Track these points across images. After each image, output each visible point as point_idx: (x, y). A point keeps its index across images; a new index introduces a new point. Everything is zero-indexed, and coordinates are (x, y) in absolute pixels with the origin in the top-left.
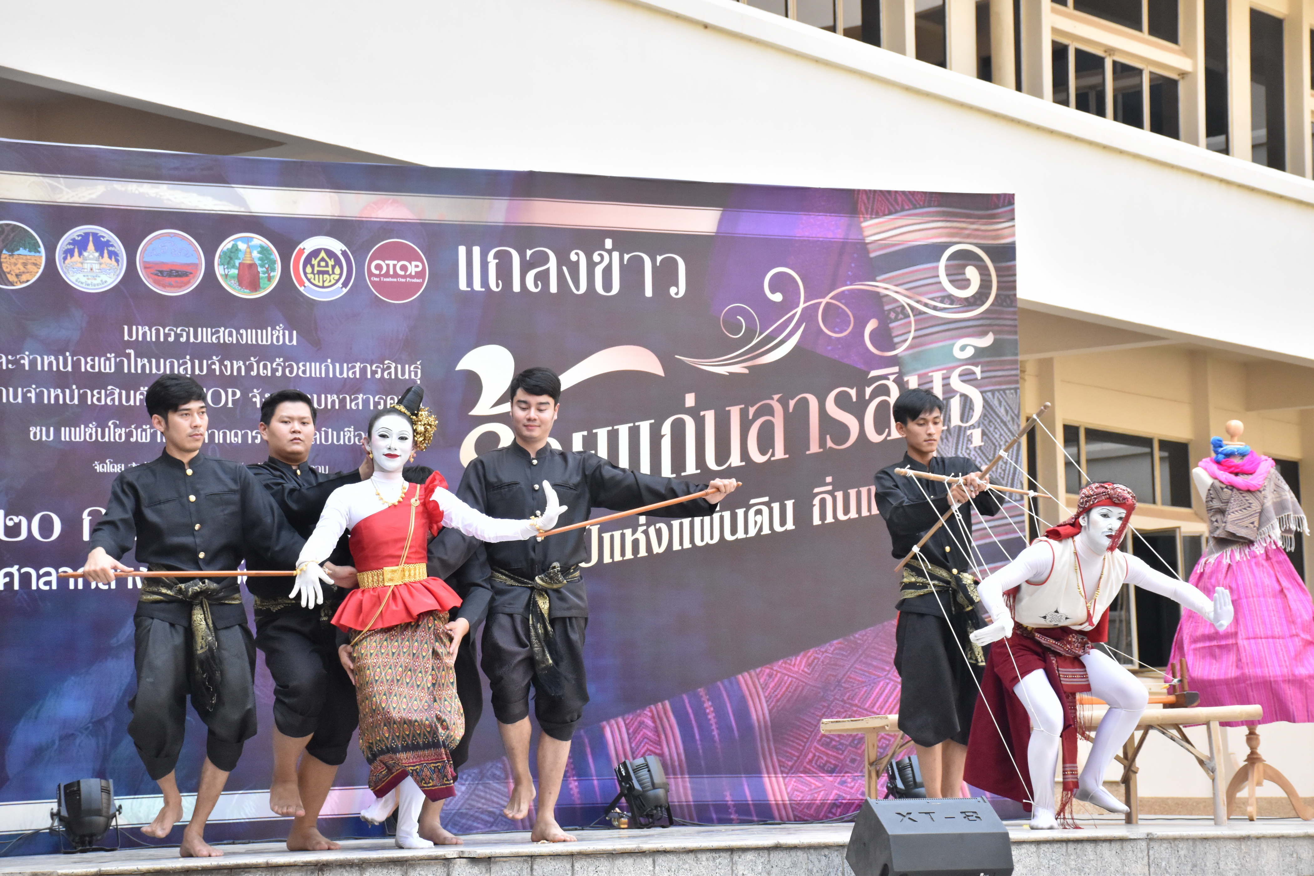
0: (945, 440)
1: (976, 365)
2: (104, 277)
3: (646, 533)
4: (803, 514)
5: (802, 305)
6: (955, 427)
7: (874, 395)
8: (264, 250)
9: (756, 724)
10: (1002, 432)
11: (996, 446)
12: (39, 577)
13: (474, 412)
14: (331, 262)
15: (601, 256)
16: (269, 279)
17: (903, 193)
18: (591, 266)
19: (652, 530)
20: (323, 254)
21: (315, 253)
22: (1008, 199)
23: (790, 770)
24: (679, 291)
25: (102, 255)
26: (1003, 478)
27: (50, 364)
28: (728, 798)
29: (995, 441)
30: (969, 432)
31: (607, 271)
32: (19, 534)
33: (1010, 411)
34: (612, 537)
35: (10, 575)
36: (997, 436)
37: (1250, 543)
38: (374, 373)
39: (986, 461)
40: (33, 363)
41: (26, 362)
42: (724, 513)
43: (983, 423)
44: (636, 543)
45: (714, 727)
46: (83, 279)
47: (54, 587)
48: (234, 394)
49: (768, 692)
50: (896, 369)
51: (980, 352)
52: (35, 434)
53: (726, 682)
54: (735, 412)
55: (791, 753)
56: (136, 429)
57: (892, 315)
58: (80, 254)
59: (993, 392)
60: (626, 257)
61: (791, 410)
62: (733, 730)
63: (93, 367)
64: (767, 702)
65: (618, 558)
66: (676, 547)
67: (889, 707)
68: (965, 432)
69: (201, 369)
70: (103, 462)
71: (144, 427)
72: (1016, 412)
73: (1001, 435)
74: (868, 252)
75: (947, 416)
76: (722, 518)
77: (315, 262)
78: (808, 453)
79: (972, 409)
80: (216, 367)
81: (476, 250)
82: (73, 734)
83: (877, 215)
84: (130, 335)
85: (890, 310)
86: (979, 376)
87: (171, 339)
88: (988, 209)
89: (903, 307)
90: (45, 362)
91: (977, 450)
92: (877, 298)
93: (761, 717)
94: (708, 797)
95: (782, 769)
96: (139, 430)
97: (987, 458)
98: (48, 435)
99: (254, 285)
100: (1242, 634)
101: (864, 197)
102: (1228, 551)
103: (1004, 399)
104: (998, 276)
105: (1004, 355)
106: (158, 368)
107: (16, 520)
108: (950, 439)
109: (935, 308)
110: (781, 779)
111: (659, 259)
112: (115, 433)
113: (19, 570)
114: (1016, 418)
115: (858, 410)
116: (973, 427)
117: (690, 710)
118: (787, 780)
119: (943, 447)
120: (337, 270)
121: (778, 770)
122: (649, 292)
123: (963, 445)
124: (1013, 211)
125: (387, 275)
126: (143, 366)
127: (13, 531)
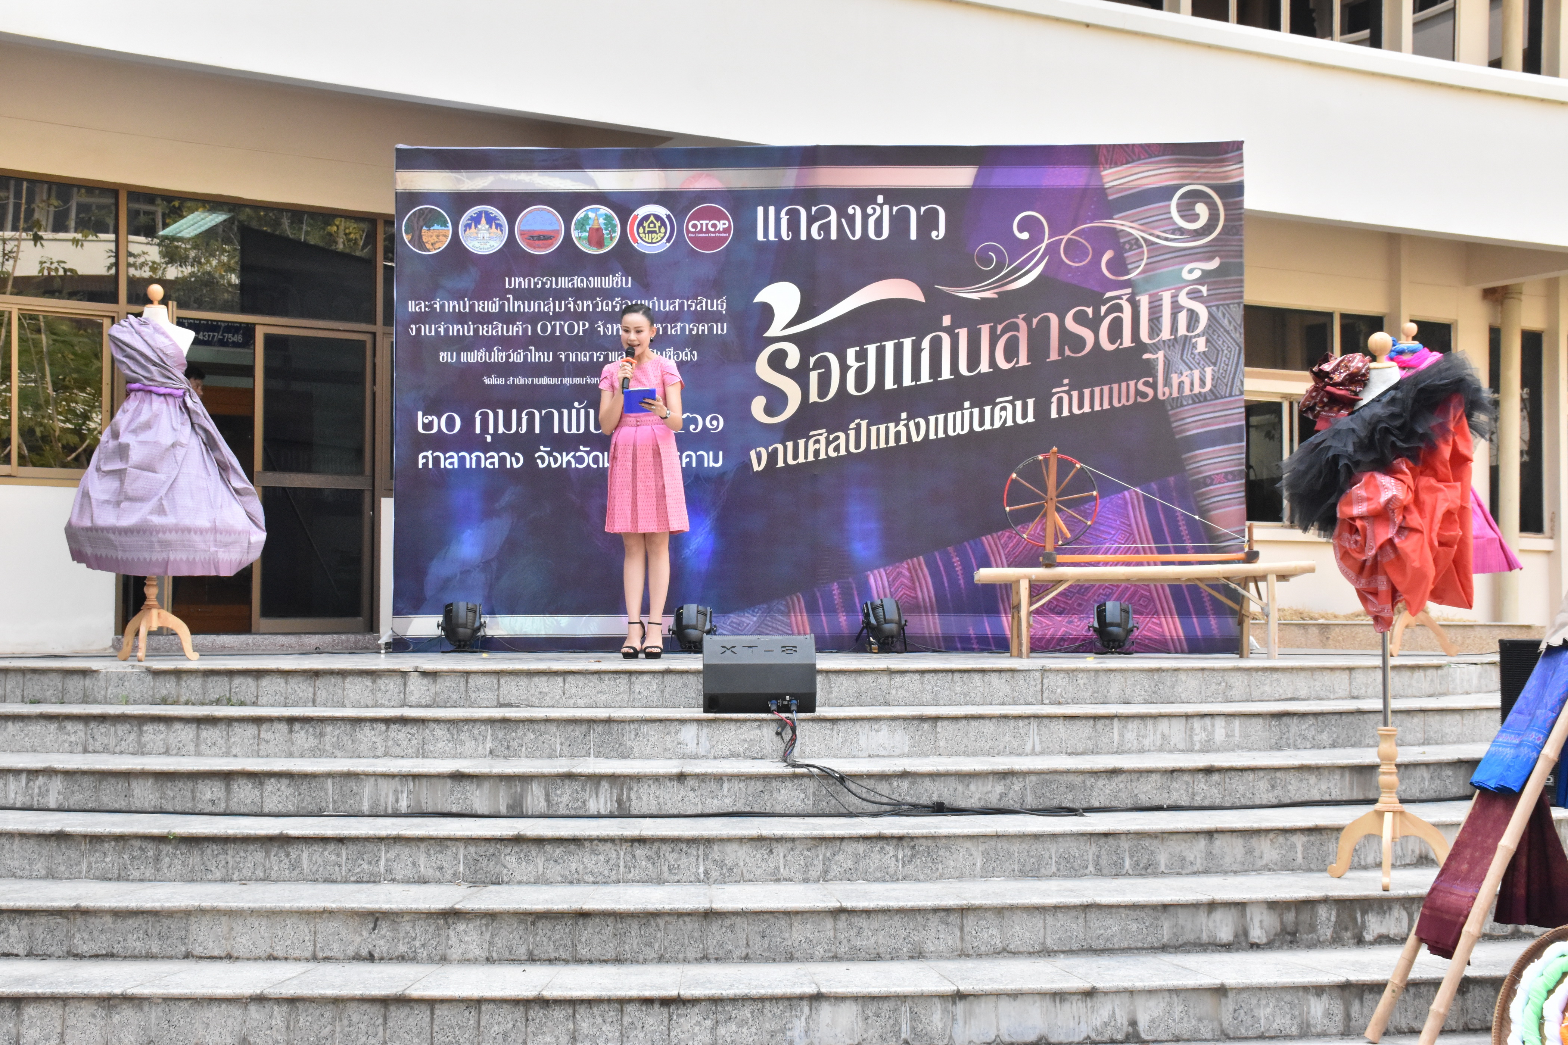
0: (1172, 348)
1: (1203, 285)
2: (492, 243)
3: (907, 426)
4: (1042, 410)
5: (1046, 242)
6: (1181, 336)
7: (1108, 313)
8: (608, 218)
10: (1225, 339)
11: (1218, 351)
12: (446, 459)
13: (768, 334)
14: (658, 224)
15: (874, 209)
16: (612, 239)
17: (1141, 145)
18: (865, 217)
19: (912, 424)
20: (652, 218)
21: (646, 218)
22: (1238, 146)
24: (939, 234)
25: (491, 227)
27: (454, 307)
28: (971, 632)
29: (1217, 347)
31: (879, 222)
32: (432, 429)
34: (878, 430)
35: (426, 457)
38: (689, 306)
39: (1209, 363)
40: (442, 307)
41: (437, 306)
42: (973, 410)
43: (1207, 332)
44: (898, 434)
45: (960, 577)
46: (477, 245)
47: (456, 466)
48: (584, 325)
49: (1007, 550)
50: (1129, 290)
51: (1206, 274)
52: (443, 357)
53: (972, 542)
54: (985, 330)
56: (513, 353)
57: (1127, 247)
58: (476, 227)
59: (1218, 307)
60: (895, 209)
61: (1034, 326)
63: (483, 308)
64: (1006, 558)
65: (882, 445)
66: (932, 436)
68: (1191, 340)
69: (560, 308)
70: (489, 376)
71: (519, 351)
72: (1239, 323)
73: (1224, 342)
74: (1106, 195)
75: (1175, 328)
76: (971, 414)
77: (646, 224)
78: (1048, 360)
79: (1197, 321)
80: (571, 306)
81: (772, 209)
82: (469, 570)
83: (1116, 165)
84: (510, 284)
85: (1125, 243)
86: (1205, 293)
87: (539, 286)
88: (1218, 154)
89: (1137, 239)
90: (451, 306)
91: (1201, 355)
92: (1114, 233)
94: (954, 631)
96: (515, 354)
97: (1210, 361)
98: (452, 358)
99: (600, 244)
101: (1105, 151)
103: (1227, 312)
104: (1225, 210)
105: (1229, 275)
106: (529, 308)
107: (430, 418)
109: (1166, 239)
111: (923, 209)
112: (498, 356)
113: (432, 454)
114: (1238, 327)
115: (1094, 325)
116: (1198, 336)
117: (940, 564)
119: (1170, 353)
120: (663, 230)
122: (913, 236)
123: (1188, 351)
124: (1241, 155)
125: (701, 231)
126: (519, 307)
127: (428, 426)
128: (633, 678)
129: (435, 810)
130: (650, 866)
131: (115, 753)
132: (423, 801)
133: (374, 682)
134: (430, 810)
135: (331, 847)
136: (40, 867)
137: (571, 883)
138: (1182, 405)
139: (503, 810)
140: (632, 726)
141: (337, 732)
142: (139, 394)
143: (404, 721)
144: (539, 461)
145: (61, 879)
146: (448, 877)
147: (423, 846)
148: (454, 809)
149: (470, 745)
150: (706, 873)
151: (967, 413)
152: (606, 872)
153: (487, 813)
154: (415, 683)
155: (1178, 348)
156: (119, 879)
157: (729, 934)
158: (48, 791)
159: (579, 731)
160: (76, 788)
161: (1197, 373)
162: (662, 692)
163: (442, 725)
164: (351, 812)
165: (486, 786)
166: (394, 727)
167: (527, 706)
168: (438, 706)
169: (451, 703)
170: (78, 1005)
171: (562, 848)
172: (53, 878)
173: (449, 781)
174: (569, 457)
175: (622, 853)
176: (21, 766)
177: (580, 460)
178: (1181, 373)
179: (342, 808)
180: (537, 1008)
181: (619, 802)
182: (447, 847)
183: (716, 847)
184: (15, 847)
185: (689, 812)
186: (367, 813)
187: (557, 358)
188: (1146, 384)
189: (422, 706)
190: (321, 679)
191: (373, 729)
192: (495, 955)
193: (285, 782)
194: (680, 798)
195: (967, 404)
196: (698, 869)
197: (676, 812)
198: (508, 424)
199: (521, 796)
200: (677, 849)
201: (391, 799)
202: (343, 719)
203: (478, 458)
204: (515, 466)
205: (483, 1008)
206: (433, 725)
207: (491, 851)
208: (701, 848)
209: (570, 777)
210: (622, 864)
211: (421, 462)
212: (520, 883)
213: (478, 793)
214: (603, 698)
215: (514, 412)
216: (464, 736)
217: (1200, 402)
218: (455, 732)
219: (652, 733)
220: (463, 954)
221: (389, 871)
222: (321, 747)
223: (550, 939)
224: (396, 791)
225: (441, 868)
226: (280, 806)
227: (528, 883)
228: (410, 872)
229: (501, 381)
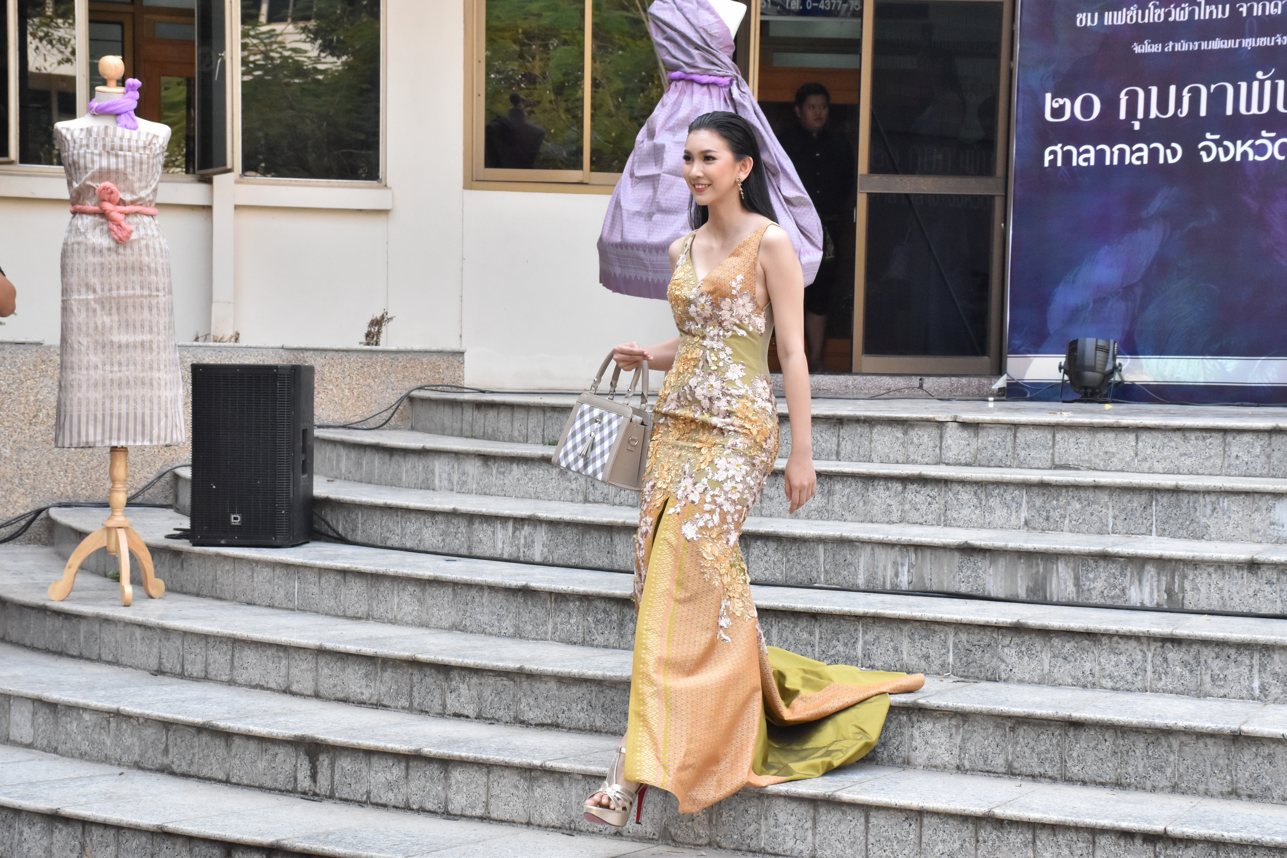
32: (1063, 115)
35: (1054, 153)
47: (1092, 163)
52: (1081, 20)
56: (1175, 8)
70: (1141, 43)
71: (1183, 5)
82: (1105, 298)
96: (1178, 9)
98: (1092, 21)
107: (1061, 101)
112: (1154, 14)
113: (1062, 148)
127: (1058, 112)
128: (1229, 438)
129: (940, 589)
130: (1187, 673)
131: (614, 504)
132: (927, 577)
133: (905, 433)
134: (934, 588)
135: (803, 623)
136: (508, 624)
137: (1085, 687)
139: (1022, 593)
140: (1208, 499)
141: (847, 491)
142: (680, 84)
143: (923, 480)
144: (1203, 154)
145: (528, 639)
146: (936, 668)
147: (906, 628)
148: (963, 589)
149: (1000, 513)
150: (1263, 688)
152: (1129, 677)
153: (1002, 596)
154: (953, 436)
156: (584, 643)
157: (1267, 766)
158: (533, 542)
159: (1138, 501)
160: (560, 540)
162: (1269, 457)
163: (968, 488)
164: (845, 586)
165: (1002, 563)
166: (912, 487)
167: (1089, 468)
168: (980, 465)
169: (996, 461)
170: (501, 773)
171: (1072, 643)
172: (521, 637)
173: (957, 556)
174: (1246, 147)
175: (1150, 655)
176: (507, 512)
177: (1260, 150)
179: (835, 581)
180: (989, 828)
181: (1170, 592)
182: (935, 632)
183: (1276, 657)
184: (484, 600)
185: (1263, 611)
186: (862, 587)
187: (1235, 12)
189: (960, 464)
190: (845, 427)
191: (888, 489)
192: (967, 764)
193: (772, 545)
194: (1251, 592)
196: (1252, 682)
197: (1246, 610)
198: (1163, 106)
199: (1045, 578)
200: (1224, 655)
201: (890, 573)
202: (853, 476)
203: (1122, 152)
204: (1171, 161)
205: (926, 821)
206: (957, 487)
207: (987, 640)
208: (1257, 656)
209: (1105, 557)
210: (1149, 668)
211: (1047, 158)
212: (1021, 681)
213: (991, 571)
214: (1188, 462)
215: (1173, 89)
216: (994, 502)
218: (983, 497)
219: (1235, 508)
220: (929, 759)
221: (867, 655)
222: (829, 507)
223: (1033, 749)
224: (895, 563)
225: (927, 657)
226: (767, 573)
227: (1031, 683)
228: (891, 658)
229: (1156, 48)
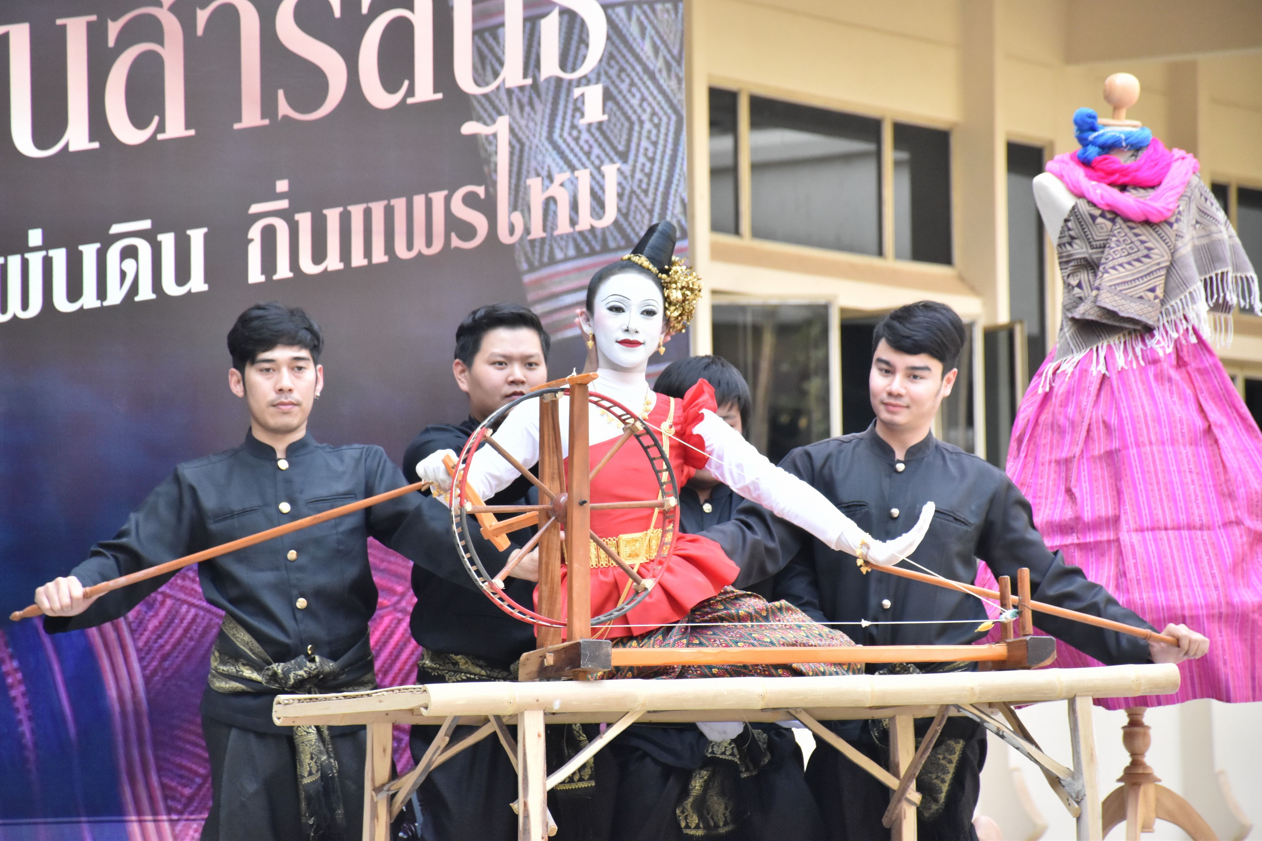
0: (527, 109)
4: (226, 259)
6: (548, 80)
7: (379, 6)
9: (117, 708)
10: (646, 93)
11: (632, 124)
23: (186, 806)
26: (646, 192)
29: (630, 112)
30: (577, 92)
33: (662, 47)
36: (635, 102)
37: (1147, 330)
39: (612, 154)
42: (52, 253)
43: (606, 73)
49: (144, 638)
54: (76, 30)
55: (190, 770)
59: (628, 6)
61: (200, 31)
62: (64, 721)
64: (141, 659)
67: (400, 670)
68: (569, 91)
72: (675, 51)
73: (643, 99)
75: (533, 57)
76: (47, 264)
78: (236, 126)
79: (584, 41)
91: (594, 130)
93: (128, 693)
95: (170, 803)
97: (614, 148)
100: (1128, 519)
102: (1103, 346)
103: (651, 22)
108: (539, 106)
110: (166, 826)
114: (674, 64)
115: (345, 38)
116: (586, 81)
118: (179, 827)
119: (523, 122)
121: (161, 805)
123: (564, 119)
138: (553, 261)
151: (35, 260)
155: (542, 109)
161: (584, 177)
178: (550, 178)
188: (470, 201)
195: (35, 237)
217: (593, 252)
